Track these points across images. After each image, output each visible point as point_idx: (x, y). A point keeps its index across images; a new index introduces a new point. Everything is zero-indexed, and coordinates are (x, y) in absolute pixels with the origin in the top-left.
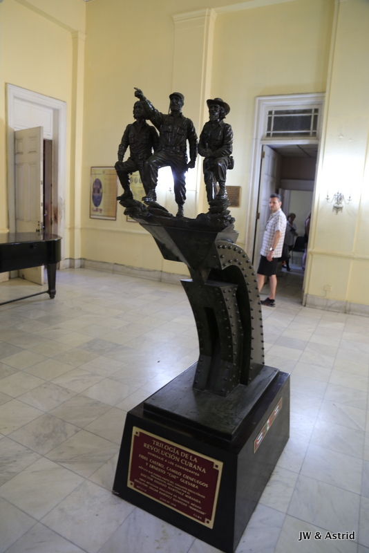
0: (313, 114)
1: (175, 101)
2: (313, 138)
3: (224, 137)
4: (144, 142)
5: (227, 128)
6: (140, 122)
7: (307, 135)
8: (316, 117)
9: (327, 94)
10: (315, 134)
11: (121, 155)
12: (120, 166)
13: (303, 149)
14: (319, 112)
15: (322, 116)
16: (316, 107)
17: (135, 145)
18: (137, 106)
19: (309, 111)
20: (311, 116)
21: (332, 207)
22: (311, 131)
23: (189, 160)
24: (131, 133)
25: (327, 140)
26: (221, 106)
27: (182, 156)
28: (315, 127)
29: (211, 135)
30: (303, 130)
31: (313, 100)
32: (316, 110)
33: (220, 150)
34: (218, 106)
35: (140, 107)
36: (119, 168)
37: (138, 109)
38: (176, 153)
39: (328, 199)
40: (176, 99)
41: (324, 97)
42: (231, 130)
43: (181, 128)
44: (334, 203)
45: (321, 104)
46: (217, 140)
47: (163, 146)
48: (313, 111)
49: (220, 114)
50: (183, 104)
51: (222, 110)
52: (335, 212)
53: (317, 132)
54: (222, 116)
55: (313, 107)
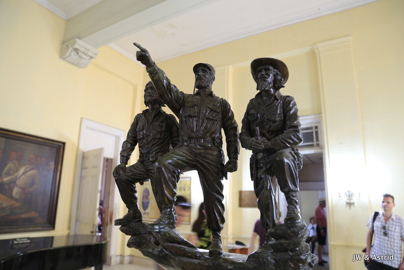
0: (314, 130)
1: (201, 73)
2: (317, 148)
3: (285, 116)
4: (158, 136)
5: (287, 102)
6: (153, 109)
7: (312, 146)
8: (317, 132)
9: (323, 115)
10: (318, 145)
11: (125, 157)
12: (121, 172)
13: (309, 158)
14: (319, 128)
15: (322, 131)
16: (316, 125)
17: (144, 141)
18: (148, 88)
19: (311, 128)
20: (312, 132)
21: (345, 204)
22: (315, 143)
23: (226, 159)
24: (140, 124)
25: (330, 148)
26: (275, 67)
27: (215, 153)
28: (317, 139)
29: (263, 115)
30: (308, 142)
31: (313, 120)
32: (316, 127)
33: (281, 136)
34: (271, 68)
35: (152, 88)
36: (119, 175)
37: (150, 91)
38: (206, 148)
39: (340, 196)
40: (203, 71)
41: (322, 117)
42: (295, 104)
43: (211, 110)
44: (345, 199)
45: (320, 122)
46: (274, 122)
47: (186, 138)
48: (314, 128)
49: (275, 81)
50: (214, 79)
51: (277, 74)
52: (348, 207)
53: (320, 143)
54: (278, 85)
55: (313, 125)
